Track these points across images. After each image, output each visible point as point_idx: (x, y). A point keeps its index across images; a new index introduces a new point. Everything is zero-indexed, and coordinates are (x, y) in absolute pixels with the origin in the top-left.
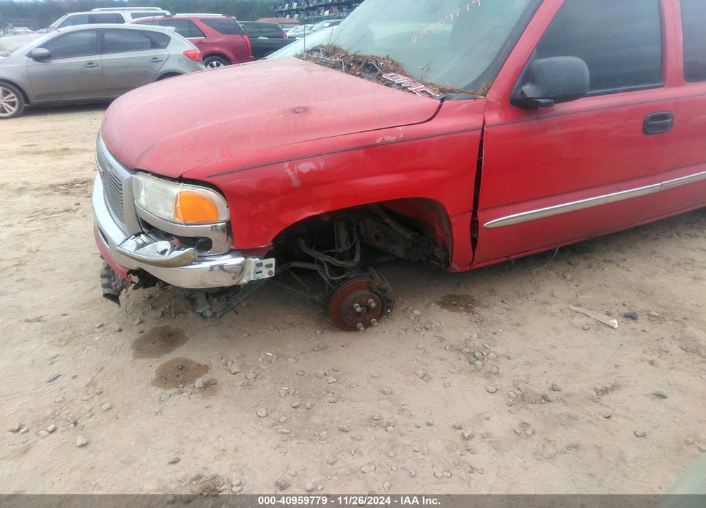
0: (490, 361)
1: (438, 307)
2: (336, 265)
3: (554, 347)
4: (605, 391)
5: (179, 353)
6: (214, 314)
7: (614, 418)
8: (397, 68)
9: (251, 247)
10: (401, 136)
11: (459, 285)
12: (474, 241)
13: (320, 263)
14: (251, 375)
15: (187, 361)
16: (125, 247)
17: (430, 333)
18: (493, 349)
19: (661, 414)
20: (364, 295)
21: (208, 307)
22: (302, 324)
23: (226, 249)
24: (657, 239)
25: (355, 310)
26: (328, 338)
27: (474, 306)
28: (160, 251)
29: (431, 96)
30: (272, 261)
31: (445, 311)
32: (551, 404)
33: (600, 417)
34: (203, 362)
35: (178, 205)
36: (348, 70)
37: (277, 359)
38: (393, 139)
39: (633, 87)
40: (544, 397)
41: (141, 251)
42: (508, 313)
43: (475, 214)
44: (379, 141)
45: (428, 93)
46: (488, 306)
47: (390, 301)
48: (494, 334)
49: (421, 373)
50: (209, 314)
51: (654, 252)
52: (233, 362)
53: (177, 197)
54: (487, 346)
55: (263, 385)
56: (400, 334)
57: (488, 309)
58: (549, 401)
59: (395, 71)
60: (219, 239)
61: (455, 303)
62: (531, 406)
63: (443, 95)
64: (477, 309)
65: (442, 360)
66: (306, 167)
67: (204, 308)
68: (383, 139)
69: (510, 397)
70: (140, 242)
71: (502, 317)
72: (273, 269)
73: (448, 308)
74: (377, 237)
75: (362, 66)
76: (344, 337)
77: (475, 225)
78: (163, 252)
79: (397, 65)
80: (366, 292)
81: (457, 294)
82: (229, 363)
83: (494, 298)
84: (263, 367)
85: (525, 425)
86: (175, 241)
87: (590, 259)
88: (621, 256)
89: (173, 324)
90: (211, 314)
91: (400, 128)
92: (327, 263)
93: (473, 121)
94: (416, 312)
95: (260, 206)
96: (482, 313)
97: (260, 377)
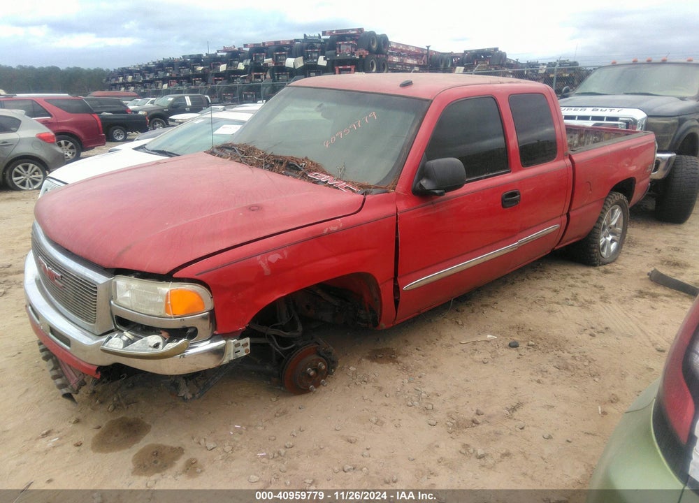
0: (424, 400)
1: (369, 362)
2: (283, 336)
3: (467, 381)
4: (514, 409)
5: (148, 441)
6: (194, 395)
7: (526, 428)
8: (318, 168)
9: (232, 331)
10: (341, 226)
11: (378, 339)
12: (397, 303)
13: (269, 337)
14: (228, 448)
15: (159, 446)
16: (111, 345)
17: (369, 386)
18: (423, 390)
19: (557, 419)
20: (313, 360)
21: (187, 390)
22: (256, 394)
23: (209, 335)
24: (514, 283)
25: (309, 375)
26: (284, 403)
27: (397, 357)
28: (152, 345)
29: (353, 191)
30: (248, 340)
31: (375, 364)
32: (480, 426)
33: (517, 429)
34: (176, 445)
35: (169, 302)
36: (271, 168)
37: (247, 430)
38: (335, 228)
39: (491, 174)
40: (473, 421)
41: (130, 347)
42: (425, 358)
43: (395, 280)
44: (325, 231)
45: (350, 189)
46: (407, 355)
47: (333, 362)
48: (420, 377)
49: (374, 419)
50: (189, 396)
51: (515, 295)
52: (205, 439)
53: (167, 296)
54: (418, 388)
55: (242, 455)
56: (345, 389)
57: (408, 358)
58: (478, 424)
59: (316, 171)
60: (204, 328)
61: (380, 356)
62: (466, 430)
63: (364, 191)
64: (399, 358)
65: (386, 405)
66: (274, 258)
67: (185, 392)
68: (329, 230)
69: (448, 426)
70: (125, 338)
71: (421, 362)
72: (248, 347)
73: (376, 361)
74: (308, 307)
75: (284, 165)
76: (298, 401)
77: (397, 289)
78: (156, 346)
79: (317, 165)
80: (315, 357)
81: (379, 348)
82: (202, 441)
83: (409, 347)
84: (237, 439)
85: (466, 446)
86: (165, 334)
87: (471, 305)
88: (493, 300)
89: (130, 414)
90: (191, 396)
91: (339, 219)
92: (275, 335)
93: (389, 210)
94: (352, 368)
95: (239, 294)
96: (405, 361)
97: (236, 448)
